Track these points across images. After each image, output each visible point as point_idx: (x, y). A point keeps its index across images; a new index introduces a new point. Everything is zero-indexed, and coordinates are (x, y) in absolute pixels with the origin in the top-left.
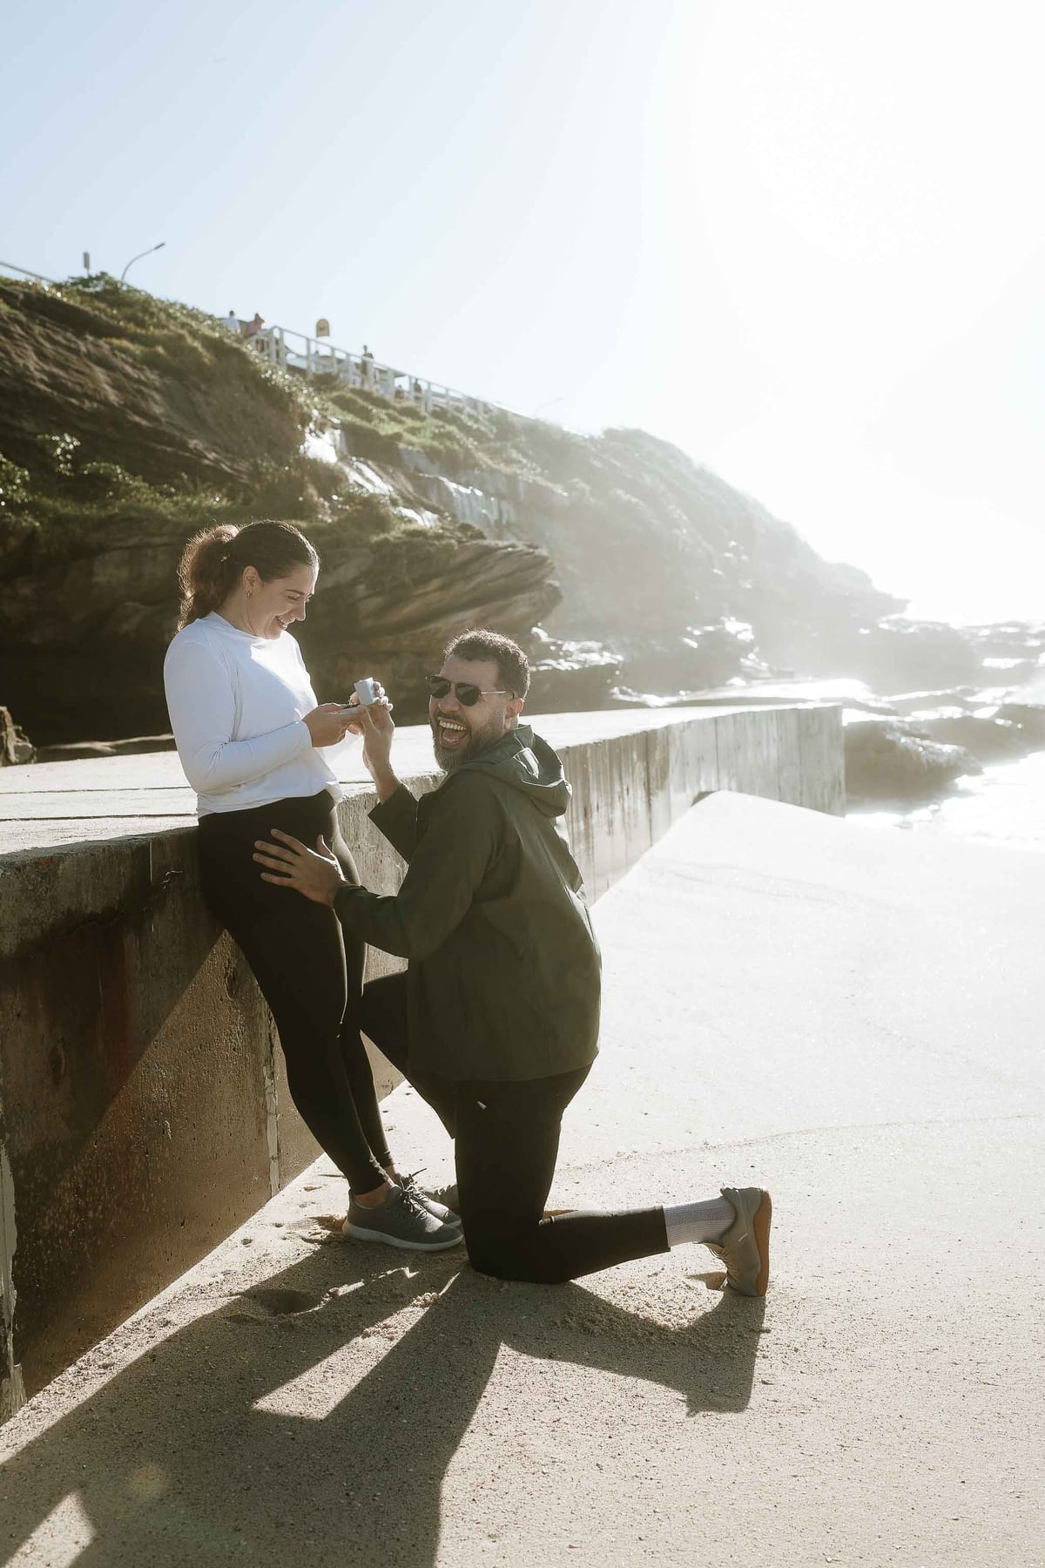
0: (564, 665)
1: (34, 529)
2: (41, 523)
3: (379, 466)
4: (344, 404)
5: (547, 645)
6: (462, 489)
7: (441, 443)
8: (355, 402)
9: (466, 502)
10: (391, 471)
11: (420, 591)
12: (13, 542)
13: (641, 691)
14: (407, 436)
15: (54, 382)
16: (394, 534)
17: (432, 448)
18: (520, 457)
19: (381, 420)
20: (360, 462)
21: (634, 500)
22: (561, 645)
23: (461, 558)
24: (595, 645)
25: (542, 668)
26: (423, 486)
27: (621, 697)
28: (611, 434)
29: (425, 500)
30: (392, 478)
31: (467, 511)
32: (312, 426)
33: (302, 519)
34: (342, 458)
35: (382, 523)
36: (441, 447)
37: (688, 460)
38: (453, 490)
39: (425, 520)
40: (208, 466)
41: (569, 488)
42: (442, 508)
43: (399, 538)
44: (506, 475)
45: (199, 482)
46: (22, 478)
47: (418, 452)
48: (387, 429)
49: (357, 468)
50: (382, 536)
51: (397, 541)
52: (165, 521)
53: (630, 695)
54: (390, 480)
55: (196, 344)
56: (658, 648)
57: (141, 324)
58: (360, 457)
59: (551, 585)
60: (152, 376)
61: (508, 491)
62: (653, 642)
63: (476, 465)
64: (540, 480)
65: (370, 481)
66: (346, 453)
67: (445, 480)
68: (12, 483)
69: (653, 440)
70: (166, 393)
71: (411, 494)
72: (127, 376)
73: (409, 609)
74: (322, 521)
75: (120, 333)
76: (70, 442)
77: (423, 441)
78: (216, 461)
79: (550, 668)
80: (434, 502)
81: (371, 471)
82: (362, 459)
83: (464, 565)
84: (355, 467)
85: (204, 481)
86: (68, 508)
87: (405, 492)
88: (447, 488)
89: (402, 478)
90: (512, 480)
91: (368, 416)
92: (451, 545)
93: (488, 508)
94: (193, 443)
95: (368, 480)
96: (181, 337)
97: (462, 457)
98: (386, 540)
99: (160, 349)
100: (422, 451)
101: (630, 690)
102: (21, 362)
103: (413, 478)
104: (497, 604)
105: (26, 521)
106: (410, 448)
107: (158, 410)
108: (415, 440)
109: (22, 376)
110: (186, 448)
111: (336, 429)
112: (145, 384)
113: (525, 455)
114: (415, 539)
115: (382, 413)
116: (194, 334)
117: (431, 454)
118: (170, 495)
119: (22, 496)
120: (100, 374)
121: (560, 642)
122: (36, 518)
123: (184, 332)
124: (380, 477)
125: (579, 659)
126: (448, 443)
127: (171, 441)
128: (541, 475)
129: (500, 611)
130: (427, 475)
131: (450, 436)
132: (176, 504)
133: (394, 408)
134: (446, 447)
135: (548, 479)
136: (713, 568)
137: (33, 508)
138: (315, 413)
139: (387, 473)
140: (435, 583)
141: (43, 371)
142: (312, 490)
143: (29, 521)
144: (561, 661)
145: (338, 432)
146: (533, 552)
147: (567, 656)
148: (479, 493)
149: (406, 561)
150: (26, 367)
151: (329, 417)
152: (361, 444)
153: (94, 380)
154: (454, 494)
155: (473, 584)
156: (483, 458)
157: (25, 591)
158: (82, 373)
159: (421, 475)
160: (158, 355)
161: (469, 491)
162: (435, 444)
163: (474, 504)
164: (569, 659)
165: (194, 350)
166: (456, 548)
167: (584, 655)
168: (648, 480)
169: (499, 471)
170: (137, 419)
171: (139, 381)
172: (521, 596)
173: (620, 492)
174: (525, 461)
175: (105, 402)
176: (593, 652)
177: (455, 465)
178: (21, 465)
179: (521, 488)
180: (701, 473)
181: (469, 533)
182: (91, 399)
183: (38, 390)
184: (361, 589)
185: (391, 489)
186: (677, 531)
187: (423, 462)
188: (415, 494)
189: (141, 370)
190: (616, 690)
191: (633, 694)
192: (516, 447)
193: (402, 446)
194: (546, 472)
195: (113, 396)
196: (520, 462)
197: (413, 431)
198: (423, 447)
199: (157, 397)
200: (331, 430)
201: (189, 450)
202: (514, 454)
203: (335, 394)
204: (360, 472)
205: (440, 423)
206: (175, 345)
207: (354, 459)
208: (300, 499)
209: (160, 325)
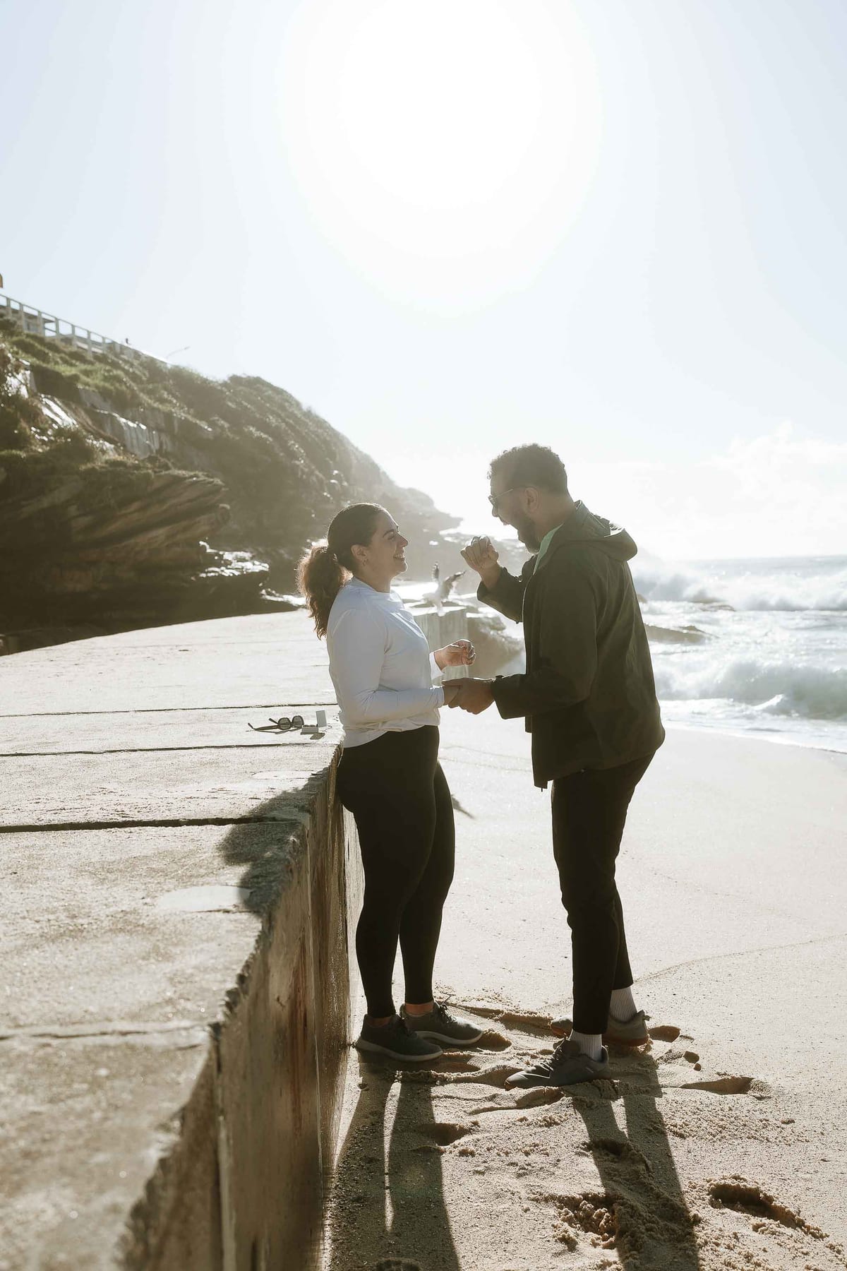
0: (227, 573)
3: (63, 402)
4: (26, 348)
5: (212, 555)
6: (131, 424)
7: (112, 385)
8: (33, 346)
9: (134, 435)
10: (74, 407)
11: (123, 512)
13: (282, 592)
14: (83, 378)
16: (99, 464)
17: (105, 388)
18: (170, 398)
19: (56, 363)
20: (48, 398)
21: (264, 436)
22: (222, 555)
23: (157, 484)
24: (247, 555)
25: (210, 575)
26: (99, 420)
27: (269, 598)
28: (235, 379)
29: (102, 432)
30: (74, 412)
31: (135, 441)
32: (9, 367)
33: (21, 449)
34: (33, 394)
35: (88, 454)
36: (112, 388)
37: (298, 404)
38: (123, 425)
41: (211, 424)
42: (116, 439)
43: (103, 467)
44: (164, 413)
47: (94, 391)
48: (66, 370)
49: (46, 404)
50: (89, 465)
51: (104, 470)
53: (275, 596)
54: (73, 415)
56: (286, 556)
58: (48, 394)
59: (223, 508)
61: (165, 425)
62: (282, 551)
63: (140, 404)
64: (190, 418)
65: (57, 414)
66: (35, 391)
67: (116, 415)
69: (269, 386)
71: (90, 426)
73: (114, 527)
74: (36, 451)
77: (97, 382)
79: (217, 574)
80: (108, 434)
81: (57, 407)
82: (49, 396)
83: (159, 491)
84: (44, 403)
87: (86, 425)
88: (119, 422)
89: (83, 413)
90: (169, 417)
91: (44, 357)
92: (147, 474)
93: (151, 438)
97: (129, 397)
98: (93, 469)
100: (96, 391)
101: (274, 592)
103: (91, 412)
104: (184, 523)
106: (87, 388)
108: (91, 382)
111: (28, 370)
113: (174, 396)
114: (118, 469)
115: (57, 357)
117: (105, 394)
121: (221, 553)
124: (66, 412)
125: (237, 567)
126: (117, 385)
128: (189, 414)
129: (185, 529)
130: (102, 412)
131: (119, 380)
133: (65, 353)
134: (115, 388)
135: (194, 416)
136: (324, 491)
138: (10, 356)
139: (70, 408)
140: (136, 505)
142: (23, 424)
144: (223, 568)
145: (28, 373)
146: (213, 482)
147: (227, 564)
148: (144, 427)
149: (110, 487)
151: (20, 360)
152: (47, 382)
154: (125, 428)
155: (165, 507)
156: (144, 397)
159: (98, 411)
161: (135, 426)
162: (107, 385)
163: (140, 436)
164: (229, 567)
166: (153, 477)
167: (240, 563)
168: (272, 420)
169: (158, 410)
172: (203, 517)
173: (252, 429)
174: (175, 401)
176: (247, 561)
177: (124, 403)
179: (176, 424)
180: (309, 414)
181: (157, 464)
184: (73, 510)
185: (75, 422)
186: (297, 462)
187: (97, 400)
188: (94, 427)
190: (264, 592)
191: (277, 595)
192: (166, 389)
193: (80, 386)
194: (192, 411)
196: (170, 402)
197: (87, 373)
198: (97, 387)
200: (22, 371)
202: (165, 396)
203: (15, 339)
204: (49, 407)
205: (108, 368)
207: (43, 396)
208: (16, 432)
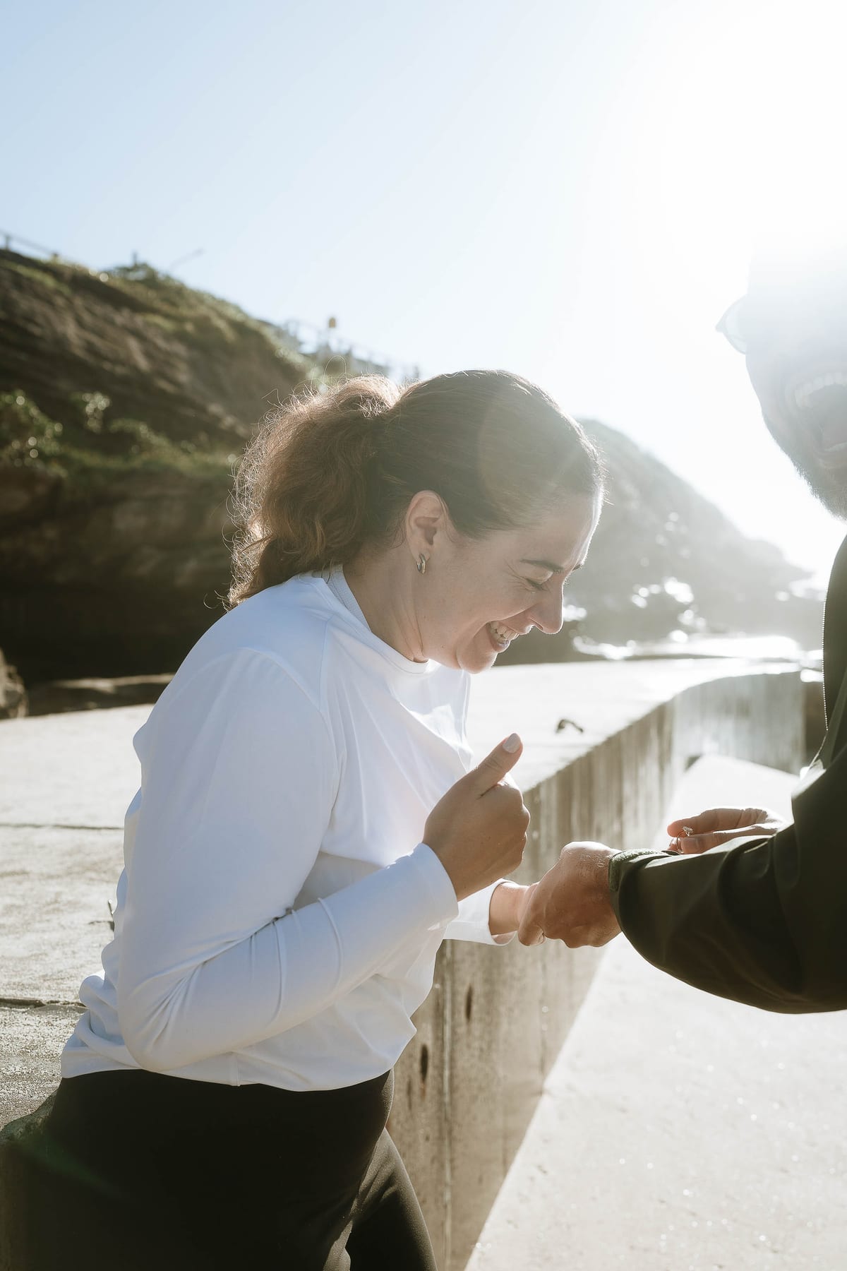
1: (59, 478)
2: (68, 474)
12: (41, 490)
15: (90, 349)
40: (225, 430)
45: (215, 440)
46: (53, 431)
52: (180, 475)
55: (221, 324)
57: (173, 304)
60: (180, 349)
68: (42, 434)
70: (193, 365)
72: (157, 347)
75: (154, 311)
76: (99, 402)
78: (233, 425)
85: (220, 440)
86: (91, 459)
94: (215, 408)
96: (207, 318)
99: (189, 327)
102: (60, 328)
105: (53, 470)
107: (182, 377)
109: (61, 341)
110: (203, 410)
112: (173, 356)
116: (221, 316)
118: (189, 453)
119: (52, 447)
120: (133, 344)
122: (64, 467)
123: (212, 314)
127: (193, 406)
132: (194, 461)
137: (63, 459)
141: (80, 338)
143: (57, 470)
150: (65, 335)
153: (125, 347)
158: (115, 341)
160: (186, 331)
165: (217, 330)
170: (164, 385)
171: (168, 353)
175: (135, 368)
178: (53, 418)
182: (122, 364)
183: (74, 354)
189: (170, 343)
195: (143, 363)
199: (183, 366)
201: (209, 415)
206: (204, 325)
209: (191, 307)
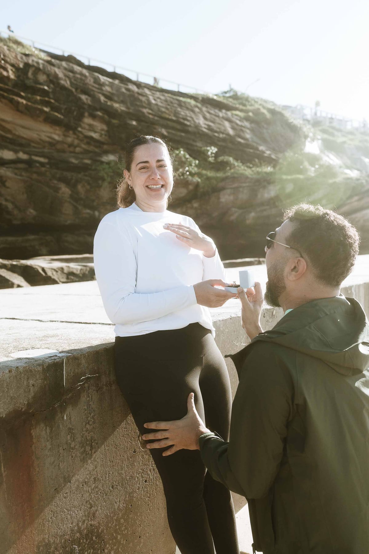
1: (198, 182)
2: (202, 180)
3: (336, 154)
4: (324, 131)
7: (363, 144)
8: (328, 130)
10: (341, 155)
11: (349, 201)
12: (191, 187)
14: (349, 142)
15: (209, 128)
16: (339, 179)
17: (359, 146)
19: (339, 137)
20: (329, 152)
23: (367, 188)
26: (354, 161)
29: (354, 166)
30: (342, 158)
32: (309, 139)
34: (321, 151)
35: (334, 175)
38: (366, 162)
39: (354, 174)
40: (267, 157)
42: (361, 169)
43: (341, 181)
45: (262, 162)
46: (195, 163)
48: (340, 139)
50: (334, 180)
52: (248, 178)
55: (265, 111)
57: (244, 105)
58: (329, 150)
60: (247, 124)
65: (332, 160)
66: (323, 149)
67: (363, 157)
68: (191, 165)
70: (252, 130)
71: (349, 164)
72: (237, 124)
74: (310, 175)
75: (236, 109)
76: (213, 150)
77: (356, 143)
78: (270, 154)
80: (358, 167)
81: (333, 156)
84: (326, 154)
85: (264, 161)
86: (210, 174)
87: (346, 163)
88: (364, 161)
89: (346, 158)
91: (332, 135)
92: (362, 183)
94: (261, 148)
95: (330, 159)
96: (259, 109)
98: (335, 182)
99: (251, 114)
100: (354, 147)
102: (197, 121)
103: (350, 158)
105: (195, 179)
106: (349, 146)
107: (248, 136)
108: (352, 143)
109: (197, 126)
110: (257, 149)
111: (319, 140)
112: (244, 127)
115: (339, 134)
116: (264, 107)
117: (358, 148)
118: (250, 168)
119: (195, 170)
120: (227, 124)
122: (200, 178)
123: (261, 107)
124: (336, 158)
126: (365, 143)
127: (252, 147)
130: (356, 157)
132: (253, 171)
133: (344, 132)
137: (199, 175)
138: (311, 135)
139: (339, 156)
140: (356, 198)
141: (205, 124)
142: (306, 164)
143: (197, 179)
145: (320, 142)
150: (199, 123)
151: (317, 136)
152: (329, 145)
153: (224, 126)
157: (196, 205)
158: (220, 124)
159: (354, 157)
160: (249, 116)
162: (360, 144)
165: (263, 114)
166: (365, 184)
170: (240, 140)
171: (242, 126)
175: (228, 134)
178: (195, 158)
182: (223, 133)
183: (202, 131)
185: (340, 162)
187: (355, 152)
188: (351, 164)
189: (243, 122)
193: (346, 146)
195: (231, 132)
198: (355, 145)
199: (248, 131)
200: (317, 141)
201: (259, 151)
203: (320, 128)
204: (328, 156)
205: (363, 136)
206: (257, 112)
207: (326, 152)
208: (301, 167)
209: (251, 105)
